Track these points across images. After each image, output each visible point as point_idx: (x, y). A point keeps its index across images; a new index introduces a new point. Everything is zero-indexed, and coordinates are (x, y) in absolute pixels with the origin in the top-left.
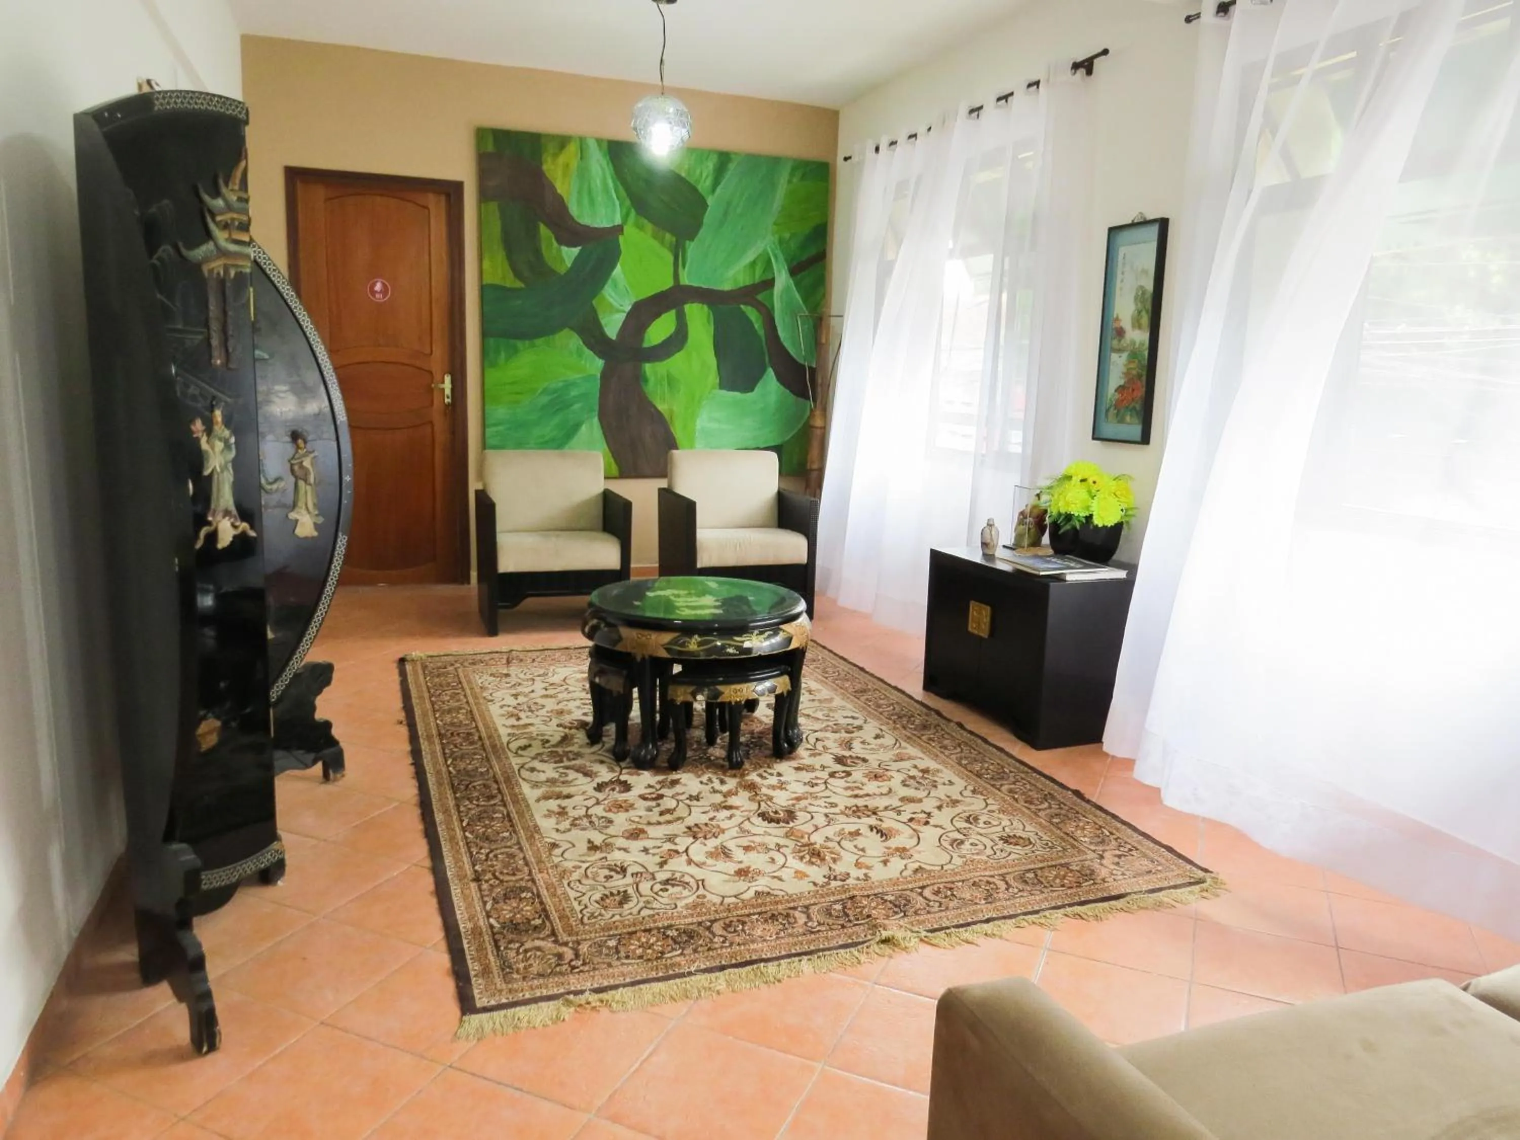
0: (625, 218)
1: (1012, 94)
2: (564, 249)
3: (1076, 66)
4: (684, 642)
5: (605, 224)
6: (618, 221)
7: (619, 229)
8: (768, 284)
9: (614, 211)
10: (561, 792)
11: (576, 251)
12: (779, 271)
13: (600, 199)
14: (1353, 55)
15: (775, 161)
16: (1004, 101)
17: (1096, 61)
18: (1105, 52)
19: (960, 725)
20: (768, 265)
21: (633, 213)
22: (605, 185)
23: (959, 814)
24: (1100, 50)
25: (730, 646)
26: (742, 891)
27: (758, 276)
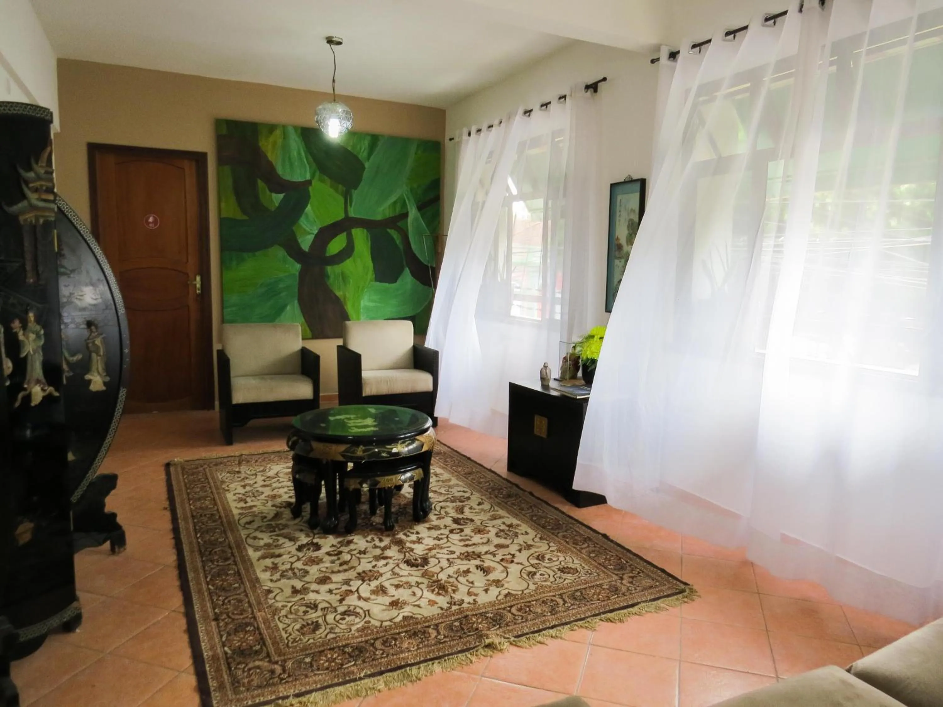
0: (313, 176)
1: (550, 103)
2: (274, 195)
3: (587, 87)
4: (354, 450)
5: (300, 179)
6: (308, 177)
7: (309, 183)
8: (405, 216)
9: (305, 171)
10: (274, 553)
11: (281, 196)
12: (411, 209)
13: (296, 164)
14: (749, 85)
15: (406, 141)
16: (545, 107)
17: (599, 84)
18: (605, 79)
19: (531, 494)
20: (404, 205)
21: (318, 174)
22: (299, 154)
23: (532, 554)
24: (602, 77)
25: (384, 452)
26: (394, 616)
27: (398, 211)
